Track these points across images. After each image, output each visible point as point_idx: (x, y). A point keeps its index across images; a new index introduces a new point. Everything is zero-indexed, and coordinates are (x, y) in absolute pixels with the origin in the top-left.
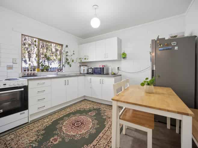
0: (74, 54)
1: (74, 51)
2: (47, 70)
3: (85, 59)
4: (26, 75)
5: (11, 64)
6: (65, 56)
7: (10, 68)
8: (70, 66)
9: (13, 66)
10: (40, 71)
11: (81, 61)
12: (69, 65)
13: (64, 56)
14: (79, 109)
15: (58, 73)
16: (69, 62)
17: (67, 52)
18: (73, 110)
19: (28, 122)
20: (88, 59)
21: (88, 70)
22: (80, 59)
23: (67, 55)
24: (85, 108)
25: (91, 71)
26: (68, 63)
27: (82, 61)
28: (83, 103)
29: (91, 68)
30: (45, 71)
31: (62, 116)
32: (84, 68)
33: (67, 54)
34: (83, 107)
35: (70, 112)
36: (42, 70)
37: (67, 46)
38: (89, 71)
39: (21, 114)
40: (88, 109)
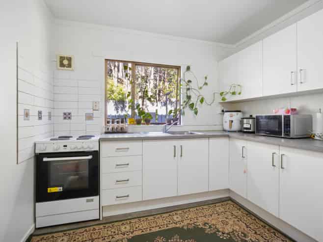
0: (206, 84)
1: (206, 78)
2: (147, 122)
3: (234, 93)
4: (109, 129)
5: (91, 111)
6: (185, 91)
7: (89, 117)
8: (196, 113)
9: (93, 114)
10: (135, 122)
11: (223, 99)
12: (193, 111)
13: (183, 91)
14: (201, 226)
15: (167, 128)
16: (193, 104)
17: (189, 81)
18: (186, 222)
19: (99, 220)
20: (240, 94)
21: (242, 123)
22: (222, 94)
23: (188, 89)
24: (219, 226)
25: (249, 126)
26: (192, 106)
27: (226, 101)
28: (219, 208)
29: (251, 117)
30: (144, 124)
31: (157, 229)
32: (231, 116)
33: (188, 87)
34: (214, 222)
35: (178, 226)
36: (139, 122)
37: (188, 68)
38: (245, 126)
39: (88, 201)
40: (225, 237)
